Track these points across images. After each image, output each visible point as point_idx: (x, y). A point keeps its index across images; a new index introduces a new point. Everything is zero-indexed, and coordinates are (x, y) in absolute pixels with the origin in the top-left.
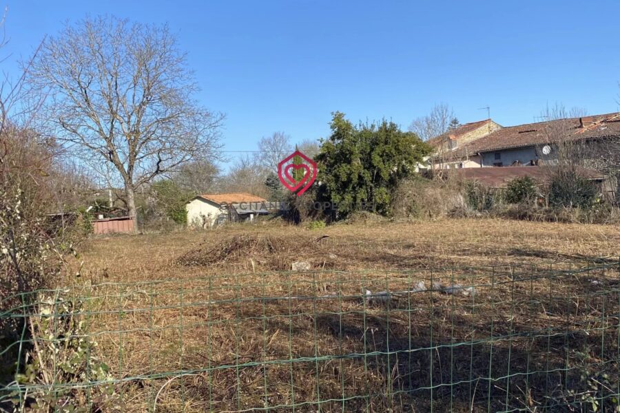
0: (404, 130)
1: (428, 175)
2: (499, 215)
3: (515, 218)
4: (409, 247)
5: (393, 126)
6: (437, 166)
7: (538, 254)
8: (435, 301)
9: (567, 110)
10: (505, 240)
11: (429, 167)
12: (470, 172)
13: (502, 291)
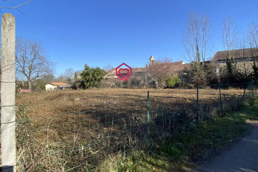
0: (102, 69)
1: (107, 79)
2: (121, 87)
3: (124, 88)
4: (103, 94)
5: (99, 68)
6: (109, 77)
7: (129, 95)
8: (108, 105)
9: (134, 67)
10: (122, 92)
11: (107, 77)
12: (116, 78)
13: (121, 102)
